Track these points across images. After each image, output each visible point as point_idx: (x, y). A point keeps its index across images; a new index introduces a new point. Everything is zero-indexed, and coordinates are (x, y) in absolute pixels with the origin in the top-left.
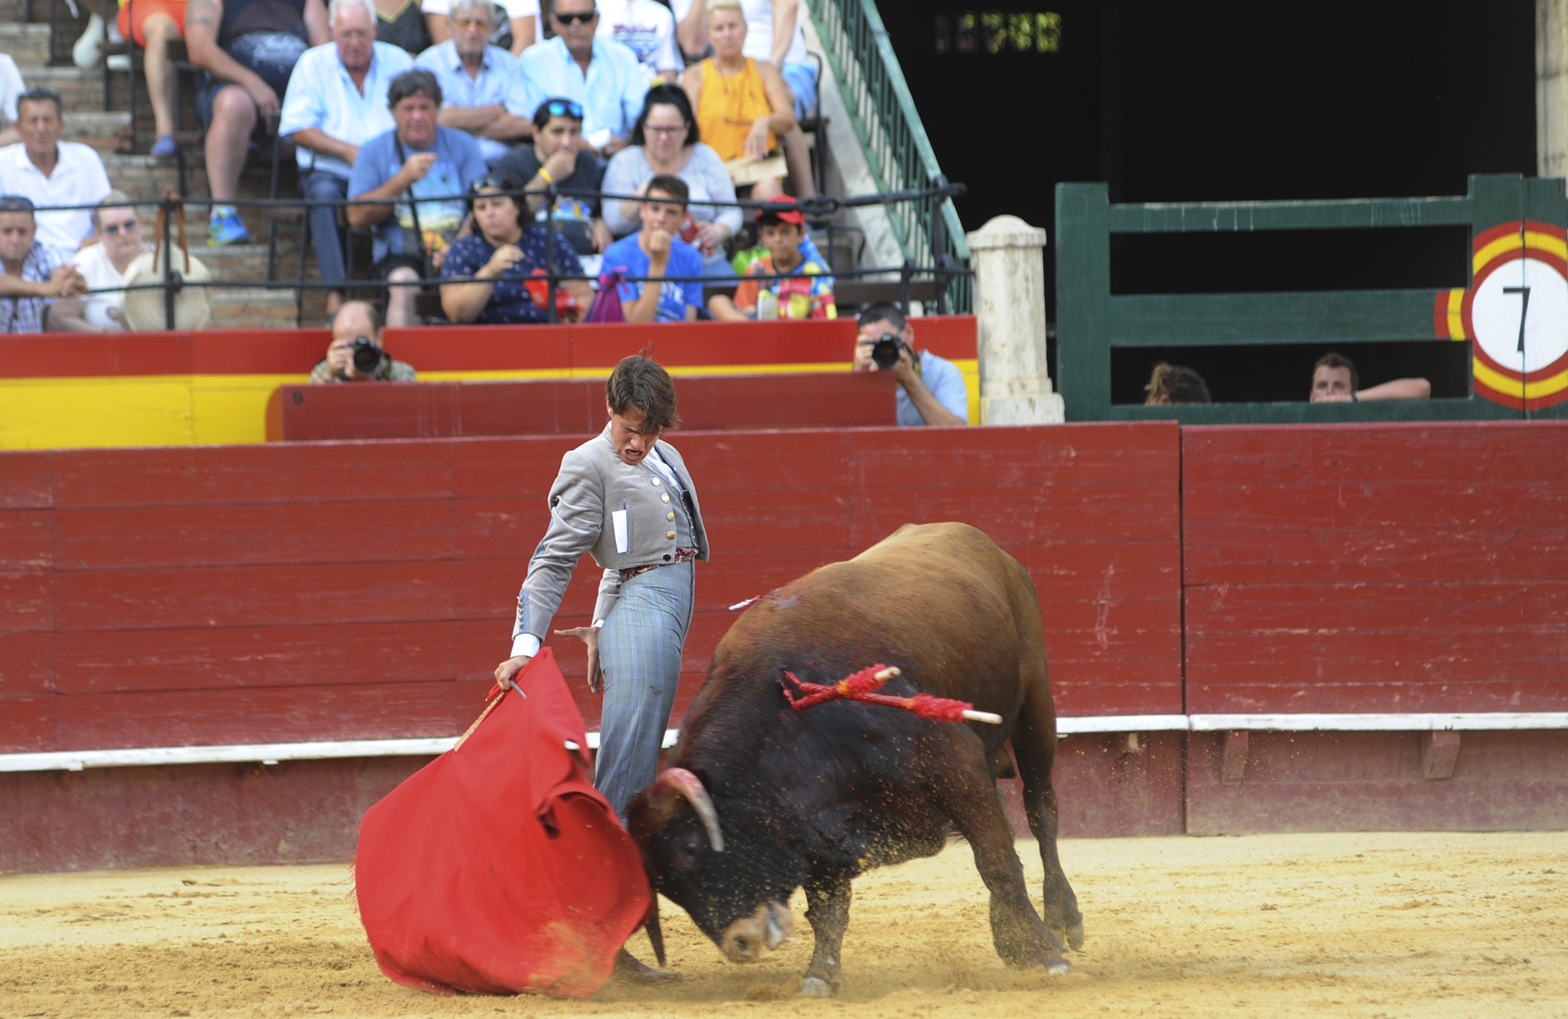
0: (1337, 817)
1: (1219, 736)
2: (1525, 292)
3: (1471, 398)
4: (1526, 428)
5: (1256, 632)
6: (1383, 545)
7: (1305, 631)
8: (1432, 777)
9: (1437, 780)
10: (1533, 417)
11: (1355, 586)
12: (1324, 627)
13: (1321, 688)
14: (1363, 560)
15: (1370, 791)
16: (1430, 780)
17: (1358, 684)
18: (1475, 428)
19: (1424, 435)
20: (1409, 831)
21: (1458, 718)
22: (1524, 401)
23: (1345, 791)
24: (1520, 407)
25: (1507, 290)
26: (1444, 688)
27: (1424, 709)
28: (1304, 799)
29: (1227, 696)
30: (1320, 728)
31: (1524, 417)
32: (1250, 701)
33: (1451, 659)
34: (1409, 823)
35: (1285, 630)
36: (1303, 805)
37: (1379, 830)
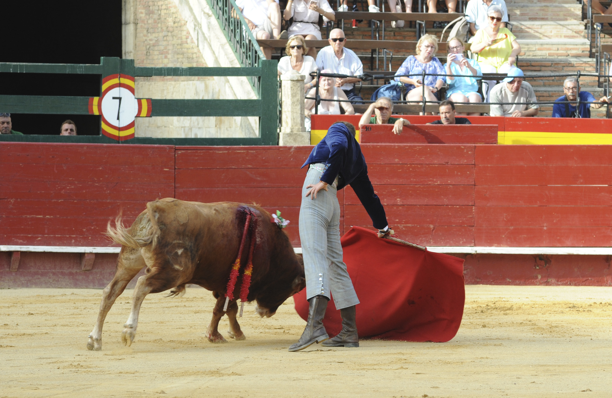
0: (51, 283)
1: (10, 253)
2: (120, 99)
3: (101, 135)
4: (120, 147)
5: (24, 216)
6: (70, 187)
7: (42, 216)
8: (85, 269)
9: (86, 270)
10: (122, 143)
11: (59, 201)
12: (48, 215)
13: (46, 237)
14: (63, 192)
15: (63, 274)
16: (84, 270)
17: (59, 236)
18: (103, 146)
19: (85, 148)
20: (76, 288)
21: (94, 248)
22: (119, 137)
23: (54, 274)
24: (118, 139)
25: (114, 98)
26: (90, 238)
27: (83, 245)
28: (39, 276)
29: (13, 239)
30: (46, 251)
31: (119, 143)
32: (21, 241)
33: (93, 228)
34: (76, 285)
35: (34, 216)
36: (39, 278)
37: (66, 288)
